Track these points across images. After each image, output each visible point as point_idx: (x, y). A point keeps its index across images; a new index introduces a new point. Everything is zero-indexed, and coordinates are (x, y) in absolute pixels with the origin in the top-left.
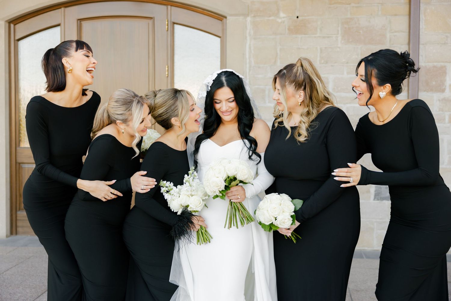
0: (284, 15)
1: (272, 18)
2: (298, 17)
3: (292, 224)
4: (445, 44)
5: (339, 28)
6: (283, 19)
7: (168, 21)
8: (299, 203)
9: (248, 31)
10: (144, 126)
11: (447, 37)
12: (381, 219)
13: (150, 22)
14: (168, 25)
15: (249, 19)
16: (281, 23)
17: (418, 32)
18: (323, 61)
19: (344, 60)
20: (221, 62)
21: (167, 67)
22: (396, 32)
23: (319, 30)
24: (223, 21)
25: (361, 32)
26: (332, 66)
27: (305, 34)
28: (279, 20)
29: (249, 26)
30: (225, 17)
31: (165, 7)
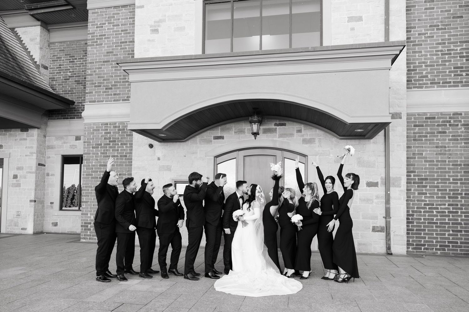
0: (332, 156)
1: (327, 156)
2: (337, 156)
4: (400, 168)
5: (355, 161)
7: (282, 157)
11: (401, 165)
12: (375, 240)
13: (275, 157)
14: (282, 159)
15: (317, 157)
17: (389, 163)
22: (380, 163)
23: (347, 161)
25: (365, 163)
28: (331, 158)
29: (317, 160)
30: (307, 156)
31: (281, 151)
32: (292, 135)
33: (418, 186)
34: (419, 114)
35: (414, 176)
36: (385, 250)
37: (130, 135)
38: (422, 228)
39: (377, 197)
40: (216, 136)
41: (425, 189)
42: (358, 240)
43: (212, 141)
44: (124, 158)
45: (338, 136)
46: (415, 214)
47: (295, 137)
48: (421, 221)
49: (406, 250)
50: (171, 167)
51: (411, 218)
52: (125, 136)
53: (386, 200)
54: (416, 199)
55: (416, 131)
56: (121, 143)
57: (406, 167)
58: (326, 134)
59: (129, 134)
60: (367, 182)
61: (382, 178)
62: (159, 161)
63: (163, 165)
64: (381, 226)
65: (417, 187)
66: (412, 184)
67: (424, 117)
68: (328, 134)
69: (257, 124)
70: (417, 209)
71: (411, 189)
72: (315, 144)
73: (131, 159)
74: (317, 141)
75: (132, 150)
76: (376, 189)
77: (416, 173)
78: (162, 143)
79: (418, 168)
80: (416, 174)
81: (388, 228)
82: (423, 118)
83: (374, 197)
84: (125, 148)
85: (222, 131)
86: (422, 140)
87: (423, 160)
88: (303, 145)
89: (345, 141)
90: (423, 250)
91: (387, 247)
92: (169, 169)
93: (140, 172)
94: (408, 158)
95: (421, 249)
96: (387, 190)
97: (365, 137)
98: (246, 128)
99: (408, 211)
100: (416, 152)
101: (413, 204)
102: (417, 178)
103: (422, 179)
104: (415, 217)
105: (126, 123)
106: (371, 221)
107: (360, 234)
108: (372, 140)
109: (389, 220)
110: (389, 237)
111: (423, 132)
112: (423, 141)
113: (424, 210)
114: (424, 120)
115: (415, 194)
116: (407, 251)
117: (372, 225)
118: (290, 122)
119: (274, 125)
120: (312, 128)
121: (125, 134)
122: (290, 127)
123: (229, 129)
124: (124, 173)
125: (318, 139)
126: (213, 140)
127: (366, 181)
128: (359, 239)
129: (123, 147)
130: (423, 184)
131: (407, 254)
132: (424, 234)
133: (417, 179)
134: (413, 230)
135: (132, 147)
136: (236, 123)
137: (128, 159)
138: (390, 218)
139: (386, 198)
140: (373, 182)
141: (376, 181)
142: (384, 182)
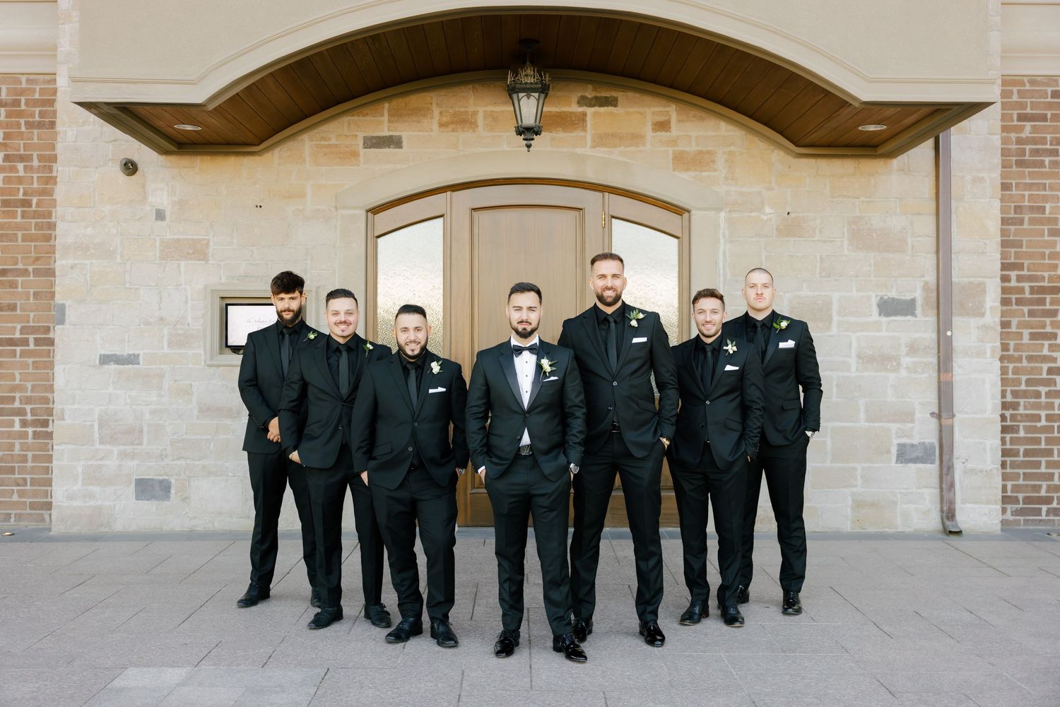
0: (771, 211)
1: (753, 214)
2: (788, 213)
4: (982, 253)
5: (845, 230)
6: (769, 216)
7: (605, 214)
9: (721, 231)
11: (985, 244)
12: (905, 489)
13: (578, 214)
14: (605, 220)
15: (723, 215)
16: (767, 220)
17: (950, 238)
18: (824, 274)
19: (852, 273)
22: (920, 236)
23: (817, 232)
24: (684, 215)
25: (874, 235)
26: (836, 280)
27: (799, 237)
28: (765, 218)
29: (723, 225)
30: (689, 211)
31: (600, 194)
32: (637, 138)
33: (1031, 314)
34: (1032, 82)
35: (1020, 279)
36: (938, 520)
37: (40, 125)
38: (1043, 446)
39: (913, 349)
40: (372, 137)
41: (1052, 322)
42: (854, 489)
43: (358, 156)
44: (19, 210)
45: (792, 146)
46: (1022, 401)
47: (648, 146)
48: (1039, 425)
49: (1000, 517)
50: (208, 244)
51: (1011, 415)
52: (23, 129)
53: (939, 357)
54: (1024, 354)
55: (1023, 135)
56: (5, 155)
57: (999, 249)
58: (751, 137)
59: (39, 122)
60: (881, 298)
61: (926, 288)
62: (159, 223)
63: (178, 239)
64: (924, 443)
65: (1027, 315)
66: (1012, 305)
67: (1049, 90)
68: (756, 139)
69: (536, 95)
70: (1027, 386)
71: (1010, 321)
72: (716, 170)
73: (49, 215)
74: (721, 160)
75: (52, 180)
76: (909, 321)
77: (1023, 270)
78: (173, 159)
79: (1031, 256)
80: (1025, 272)
81: (945, 449)
82: (1046, 93)
83: (904, 350)
84: (21, 173)
85: (392, 119)
86: (1042, 164)
87: (1046, 228)
88: (677, 173)
89: (812, 161)
90: (1044, 517)
91: (942, 511)
92: (198, 251)
93: (88, 262)
94: (1004, 221)
95: (1038, 512)
96: (943, 325)
97: (876, 152)
98: (481, 110)
99: (1003, 395)
100: (1024, 202)
101: (1016, 371)
102: (1026, 285)
103: (1043, 290)
104: (1021, 411)
105: (24, 78)
106: (894, 427)
107: (859, 472)
108: (896, 162)
109: (948, 421)
110: (949, 478)
111: (1046, 138)
112: (1045, 167)
113: (1047, 389)
114: (1049, 100)
115: (1022, 339)
116: (1004, 523)
117: (895, 442)
118: (631, 94)
119: (578, 103)
120: (704, 115)
121: (22, 121)
122: (631, 110)
123: (420, 113)
124: (20, 266)
125: (724, 153)
126: (362, 151)
127: (877, 296)
128: (856, 486)
129: (14, 169)
130: (1045, 305)
131: (1002, 530)
132: (1049, 464)
133: (1027, 290)
134: (1016, 454)
135: (50, 169)
136: (443, 92)
137: (36, 215)
138: (954, 416)
139: (939, 352)
140: (897, 299)
141: (908, 297)
142: (934, 299)
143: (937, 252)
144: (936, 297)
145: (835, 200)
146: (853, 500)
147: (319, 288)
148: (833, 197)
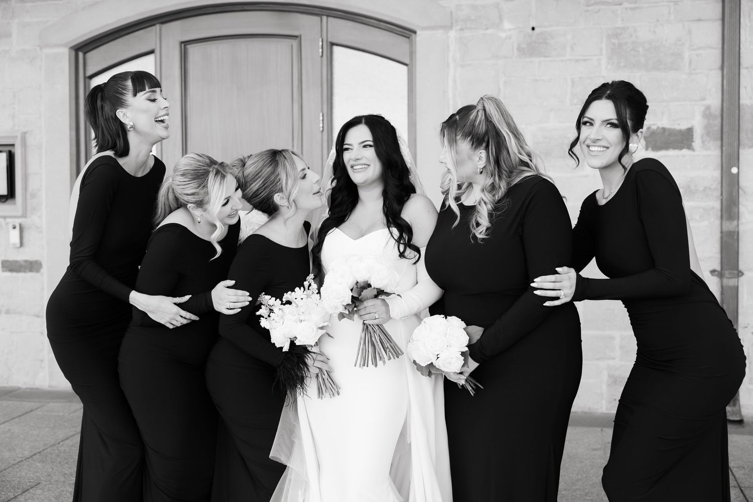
0: (511, 26)
1: (489, 31)
2: (533, 29)
3: (463, 366)
5: (604, 46)
6: (509, 33)
7: (322, 41)
8: (477, 331)
9: (451, 53)
10: (232, 209)
13: (295, 43)
14: (322, 48)
15: (453, 34)
16: (506, 38)
17: (738, 48)
18: (575, 101)
20: (409, 104)
21: (321, 114)
22: (699, 48)
23: (568, 49)
24: (411, 38)
25: (641, 49)
27: (545, 57)
28: (503, 35)
29: (453, 46)
30: (415, 32)
31: (316, 19)
39: (689, 191)
42: (611, 362)
53: (722, 200)
60: (648, 128)
61: (707, 113)
76: (684, 156)
96: (729, 160)
109: (732, 282)
128: (614, 359)
138: (740, 274)
139: (722, 194)
140: (669, 130)
141: (683, 126)
142: (718, 128)
143: (722, 68)
144: (720, 125)
145: (590, 8)
146: (609, 376)
147: (25, 133)
148: (588, 5)
